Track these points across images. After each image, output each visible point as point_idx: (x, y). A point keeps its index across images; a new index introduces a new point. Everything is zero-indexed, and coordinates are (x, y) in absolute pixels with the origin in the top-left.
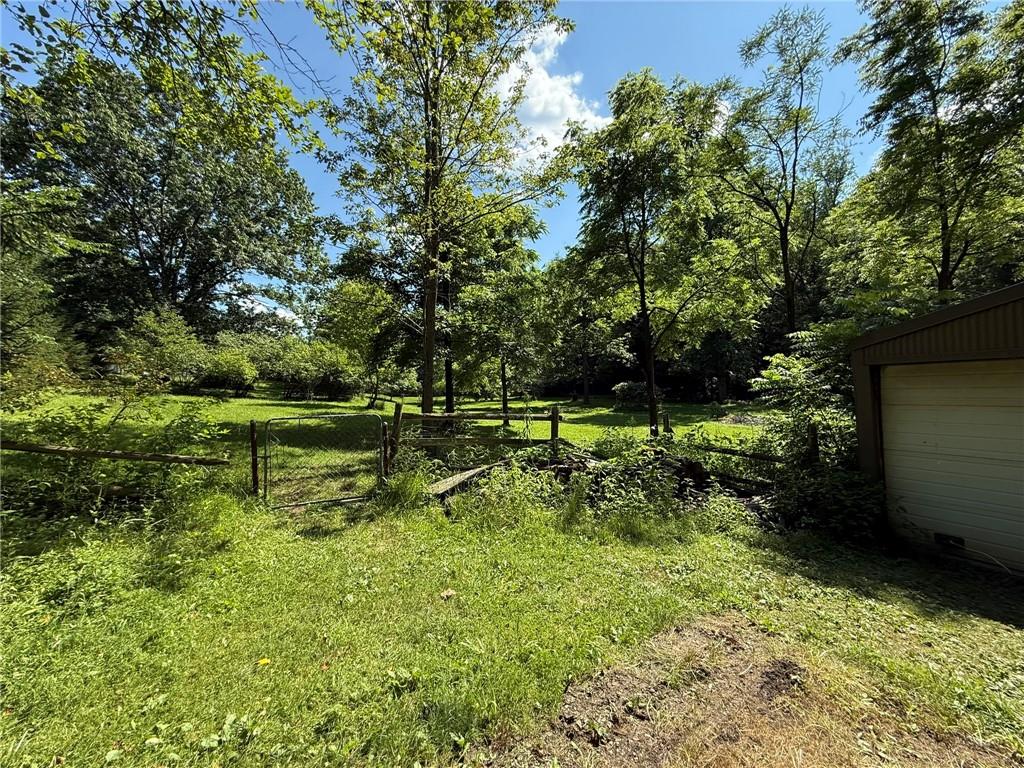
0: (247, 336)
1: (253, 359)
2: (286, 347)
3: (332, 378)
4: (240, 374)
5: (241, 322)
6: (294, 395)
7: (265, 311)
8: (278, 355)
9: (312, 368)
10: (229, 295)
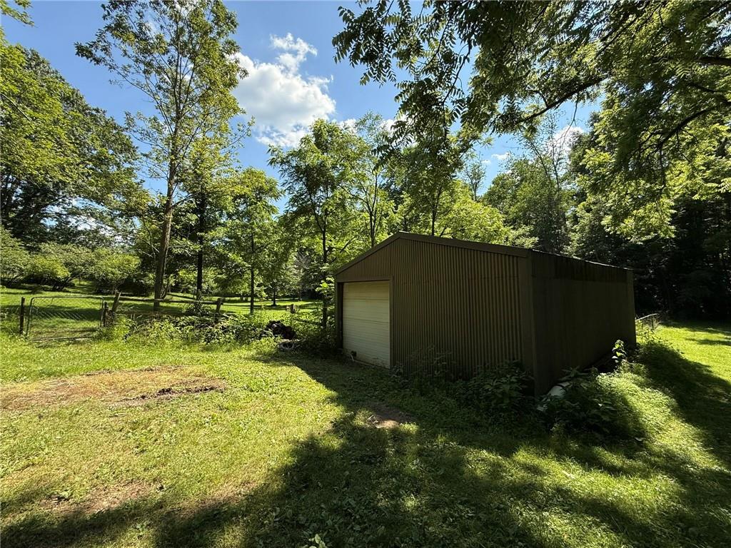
0: (67, 247)
1: (67, 265)
2: (99, 256)
3: (134, 280)
4: (53, 274)
5: (66, 235)
6: (105, 291)
7: (88, 228)
8: (91, 262)
9: (118, 272)
10: (59, 215)
